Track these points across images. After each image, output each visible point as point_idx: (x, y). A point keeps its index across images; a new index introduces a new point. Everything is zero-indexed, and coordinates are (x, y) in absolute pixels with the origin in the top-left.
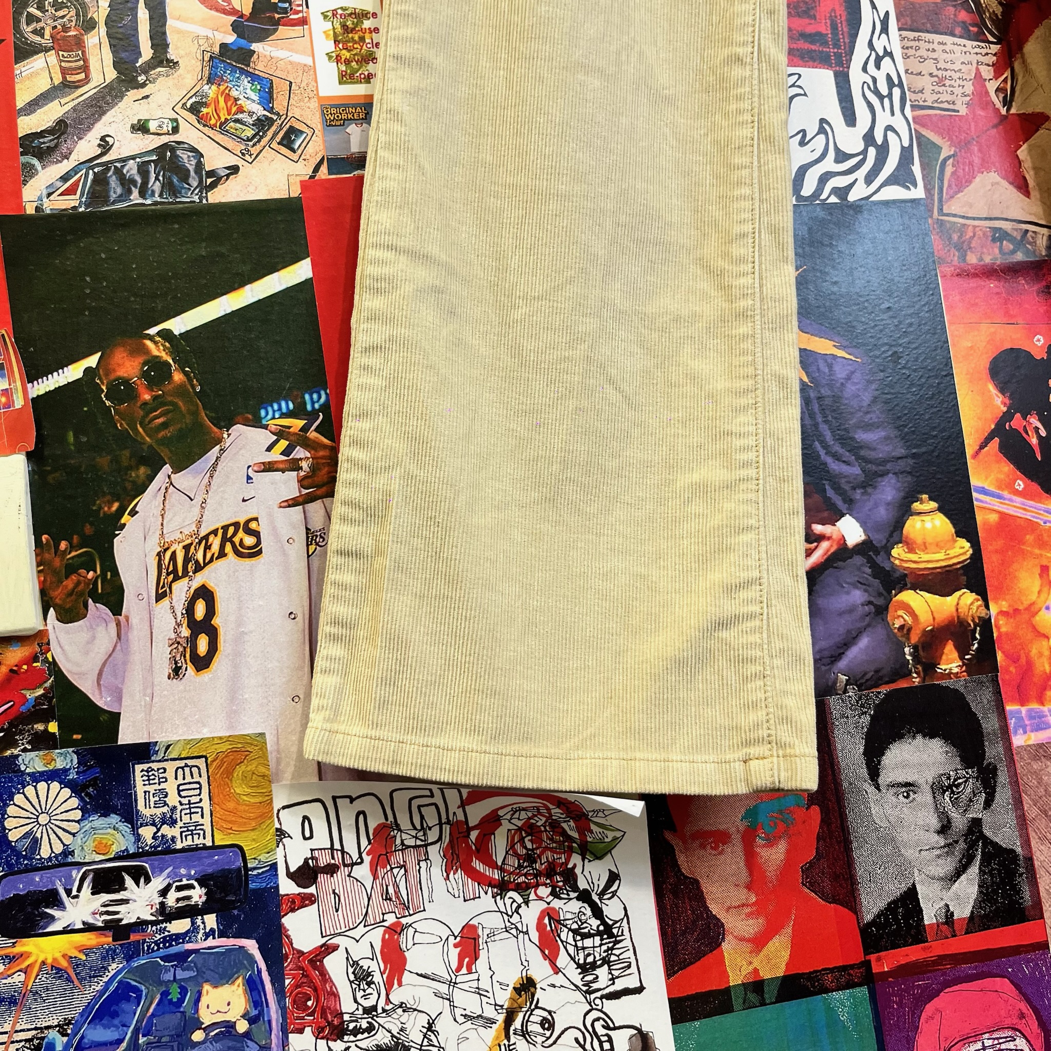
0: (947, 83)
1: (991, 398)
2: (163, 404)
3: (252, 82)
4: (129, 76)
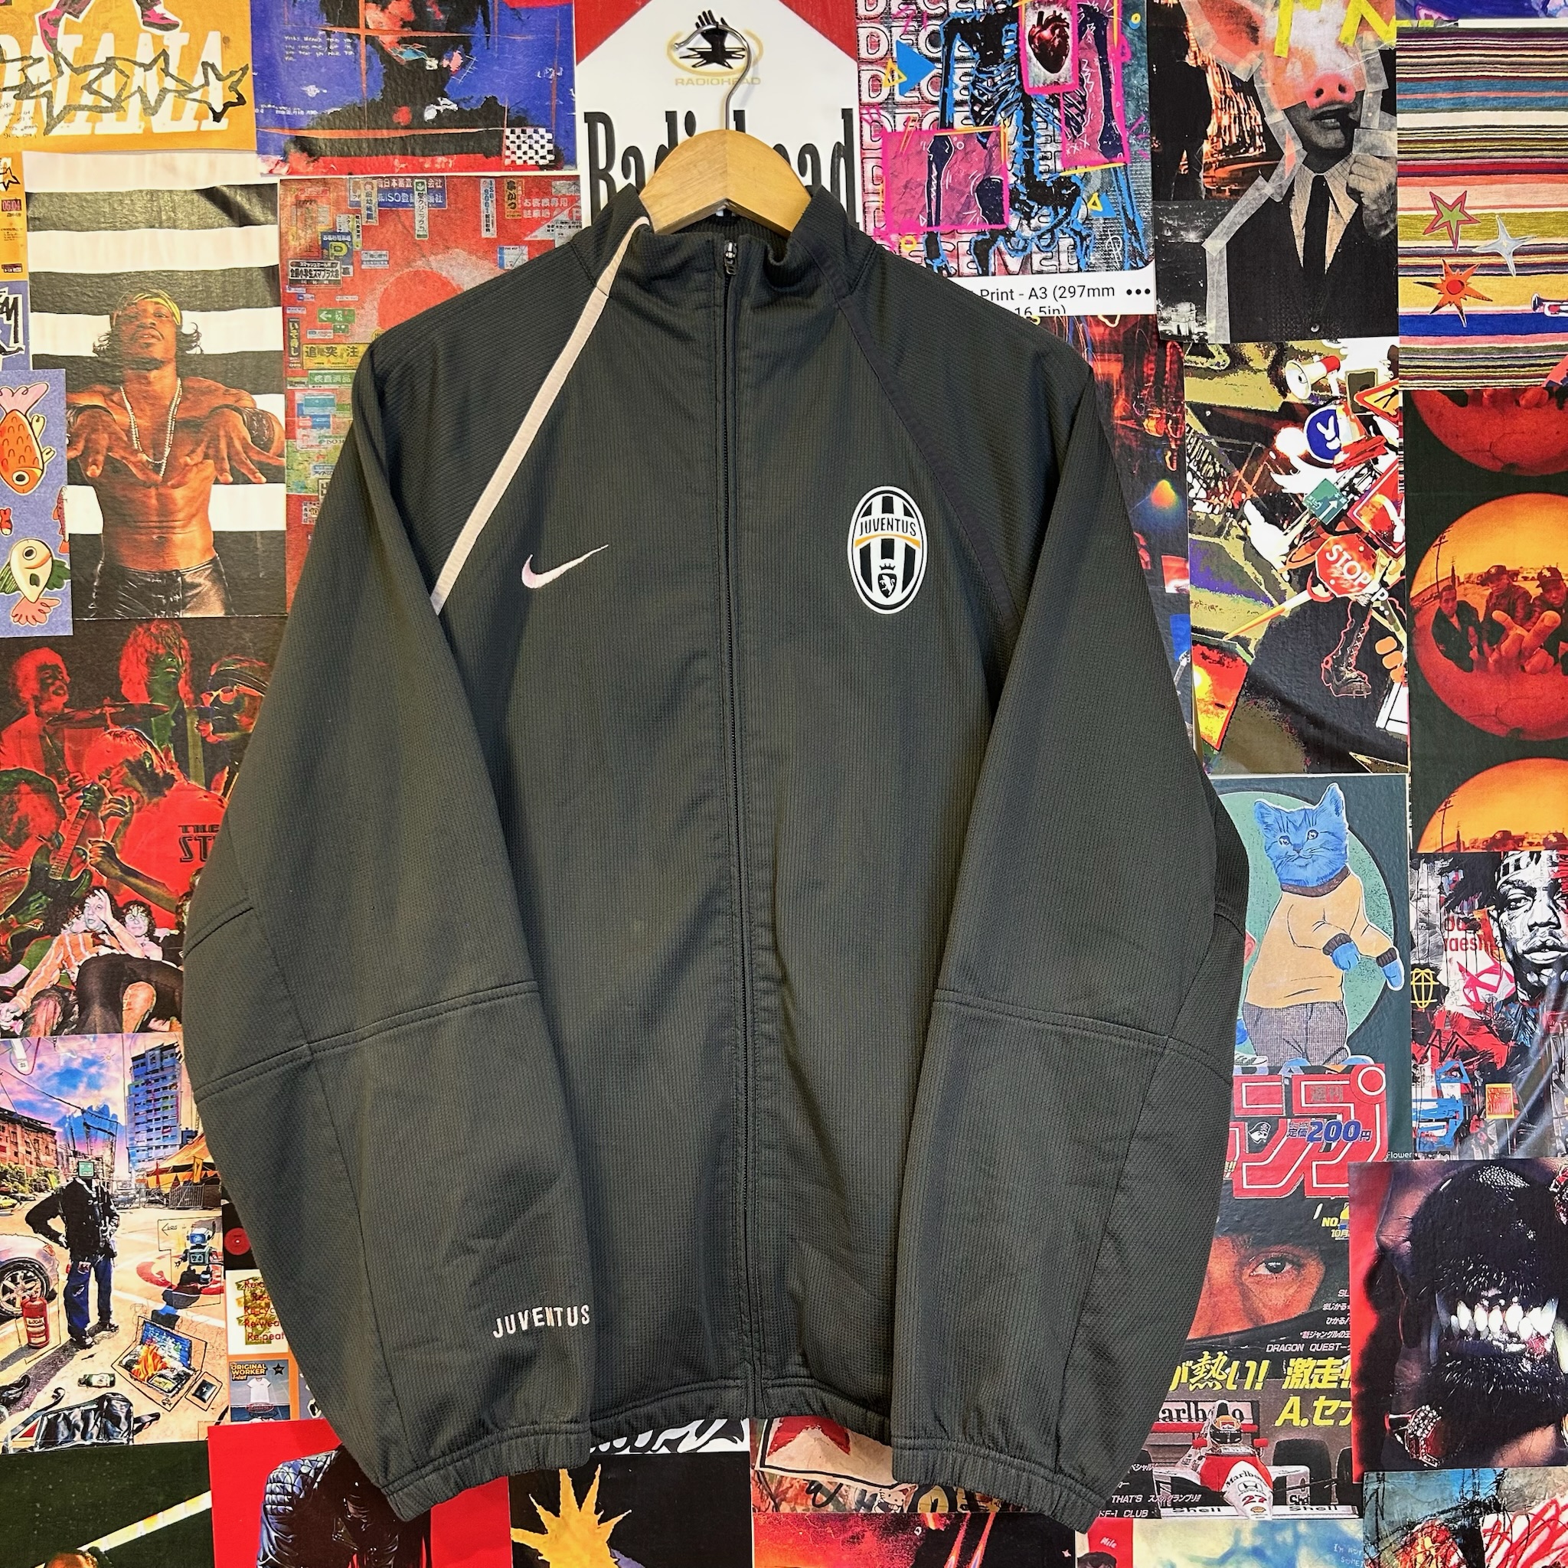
3: (175, 1343)
4: (79, 1338)
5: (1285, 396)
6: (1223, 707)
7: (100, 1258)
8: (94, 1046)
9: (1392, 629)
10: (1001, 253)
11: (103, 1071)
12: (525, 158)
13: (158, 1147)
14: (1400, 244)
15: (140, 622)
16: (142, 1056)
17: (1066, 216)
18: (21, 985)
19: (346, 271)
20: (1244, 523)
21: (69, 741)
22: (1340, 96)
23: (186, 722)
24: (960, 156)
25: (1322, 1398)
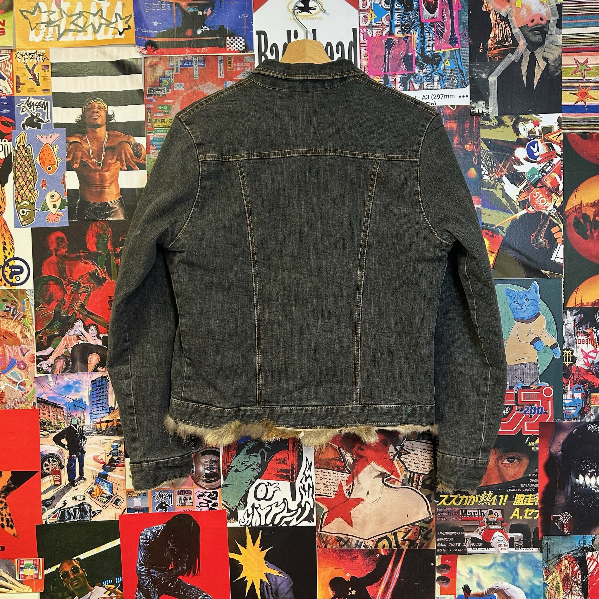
0: (329, 487)
1: (329, 592)
2: (77, 579)
3: (107, 485)
4: (72, 483)
5: (518, 136)
6: (494, 253)
7: (80, 454)
8: (77, 377)
9: (558, 223)
10: (412, 82)
11: (81, 386)
12: (234, 48)
13: (100, 413)
14: (563, 78)
15: (93, 222)
16: (95, 380)
17: (437, 67)
18: (51, 354)
19: (168, 91)
20: (502, 184)
21: (68, 265)
22: (541, 22)
23: (110, 258)
24: (397, 46)
25: (528, 509)
